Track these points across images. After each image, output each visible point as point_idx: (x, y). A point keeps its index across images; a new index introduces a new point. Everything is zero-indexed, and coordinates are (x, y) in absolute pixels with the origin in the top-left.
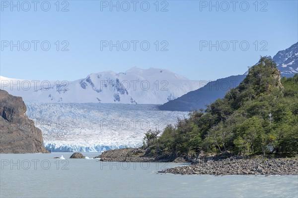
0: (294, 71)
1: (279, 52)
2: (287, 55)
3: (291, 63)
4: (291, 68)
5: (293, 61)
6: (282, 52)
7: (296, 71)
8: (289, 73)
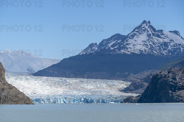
0: (119, 52)
1: (103, 40)
2: (109, 42)
3: (116, 47)
4: (117, 50)
5: (117, 46)
6: (105, 40)
7: (121, 52)
8: (116, 53)
